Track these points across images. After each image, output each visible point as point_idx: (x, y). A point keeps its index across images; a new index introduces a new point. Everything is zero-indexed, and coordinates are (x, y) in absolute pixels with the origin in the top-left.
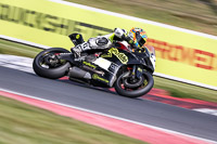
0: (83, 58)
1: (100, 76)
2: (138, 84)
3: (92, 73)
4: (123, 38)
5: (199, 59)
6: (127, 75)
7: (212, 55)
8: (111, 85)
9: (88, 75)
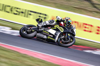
0: (43, 29)
1: (51, 37)
2: (68, 41)
3: (47, 36)
4: (61, 21)
5: (85, 27)
6: (63, 37)
7: (91, 26)
8: (56, 41)
9: (45, 37)
